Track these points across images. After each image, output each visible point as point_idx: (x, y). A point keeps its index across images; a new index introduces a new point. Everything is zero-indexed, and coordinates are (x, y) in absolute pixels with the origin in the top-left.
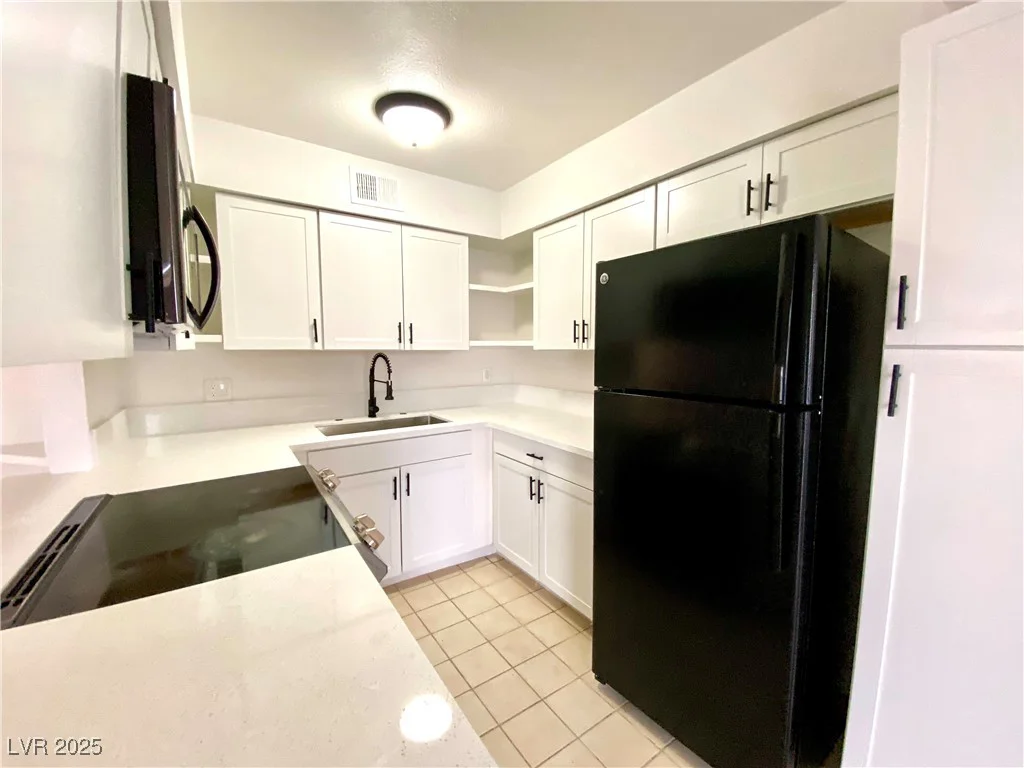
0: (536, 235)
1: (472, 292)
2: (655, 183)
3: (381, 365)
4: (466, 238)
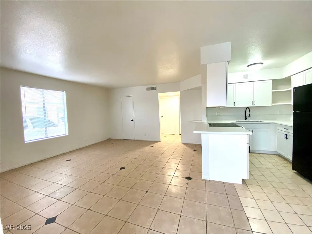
0: (292, 77)
1: (272, 92)
3: (248, 110)
4: (271, 80)
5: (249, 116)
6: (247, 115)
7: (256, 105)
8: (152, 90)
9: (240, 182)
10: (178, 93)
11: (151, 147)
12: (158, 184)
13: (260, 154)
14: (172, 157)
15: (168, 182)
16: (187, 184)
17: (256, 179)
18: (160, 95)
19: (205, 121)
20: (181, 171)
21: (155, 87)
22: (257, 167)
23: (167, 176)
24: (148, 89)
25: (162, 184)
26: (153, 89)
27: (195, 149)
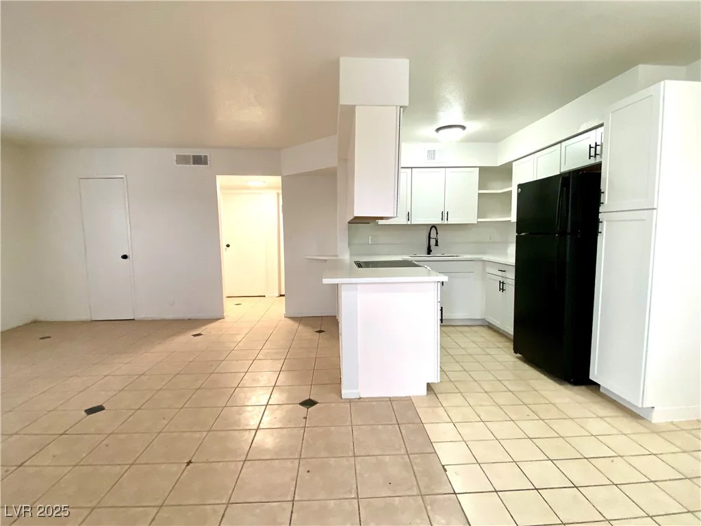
0: (514, 163)
1: (479, 194)
2: (560, 142)
3: (433, 231)
4: (478, 169)
5: (437, 245)
6: (433, 242)
7: (449, 222)
8: (194, 164)
9: (424, 391)
10: (277, 180)
11: (195, 335)
12: (223, 434)
13: (457, 328)
14: (260, 356)
15: (253, 423)
16: (306, 418)
17: (452, 380)
18: (221, 180)
19: (346, 257)
20: (287, 388)
21: (206, 157)
22: (452, 353)
23: (250, 408)
24: (182, 160)
25: (236, 433)
26: (199, 160)
27: (322, 329)
